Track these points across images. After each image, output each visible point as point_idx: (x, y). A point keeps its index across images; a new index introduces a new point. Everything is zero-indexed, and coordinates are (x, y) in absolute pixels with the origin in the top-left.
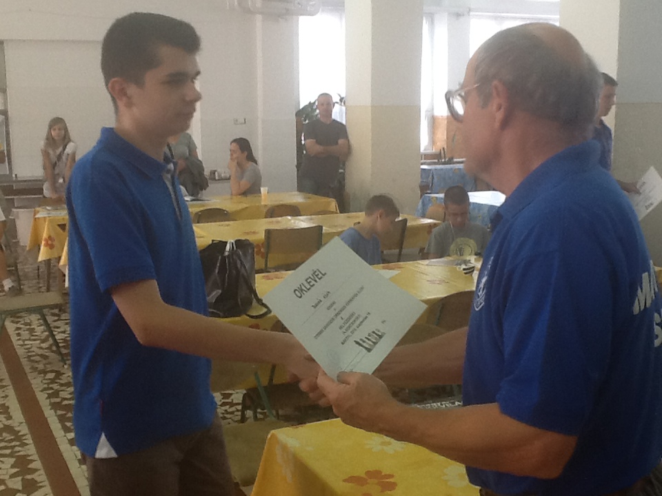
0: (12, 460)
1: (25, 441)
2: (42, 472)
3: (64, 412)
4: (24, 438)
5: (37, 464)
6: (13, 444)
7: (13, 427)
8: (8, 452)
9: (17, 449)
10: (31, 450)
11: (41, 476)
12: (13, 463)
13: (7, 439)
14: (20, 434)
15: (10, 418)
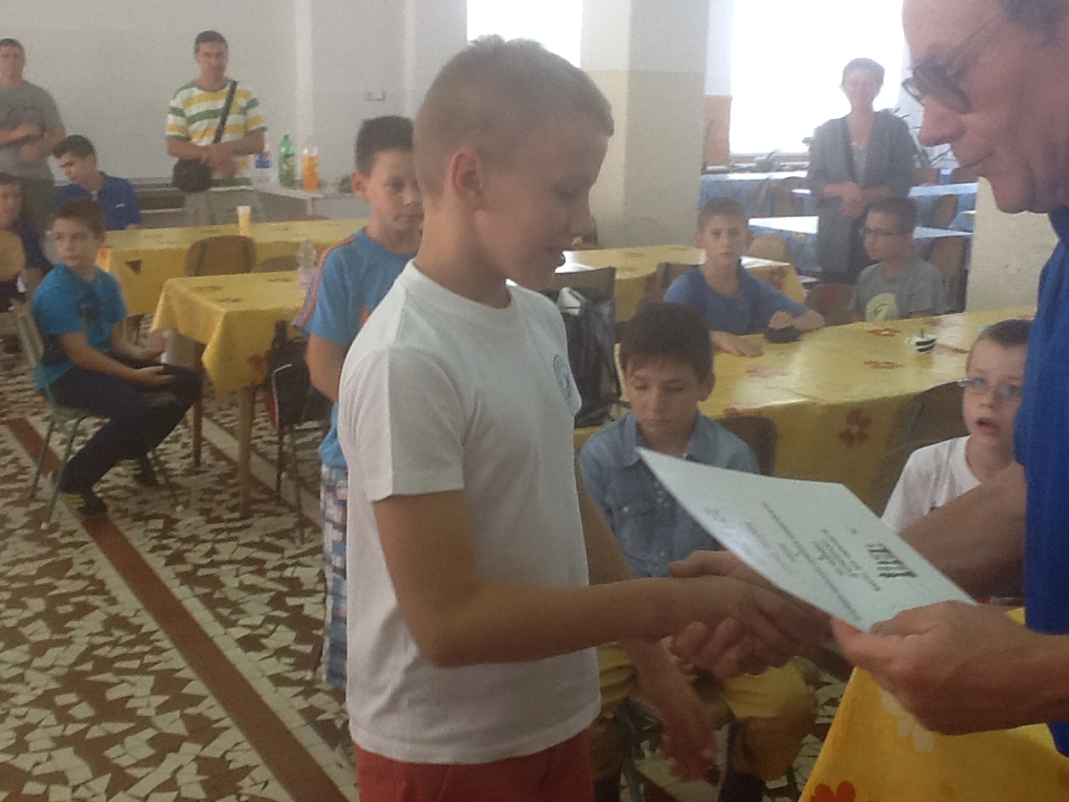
0: (149, 681)
1: (157, 644)
2: (211, 700)
3: (207, 591)
4: (152, 638)
5: (196, 687)
6: (138, 649)
7: (125, 618)
8: (135, 664)
9: (149, 659)
10: (175, 660)
11: (212, 709)
12: (151, 685)
13: (123, 640)
14: (144, 630)
15: (113, 601)
